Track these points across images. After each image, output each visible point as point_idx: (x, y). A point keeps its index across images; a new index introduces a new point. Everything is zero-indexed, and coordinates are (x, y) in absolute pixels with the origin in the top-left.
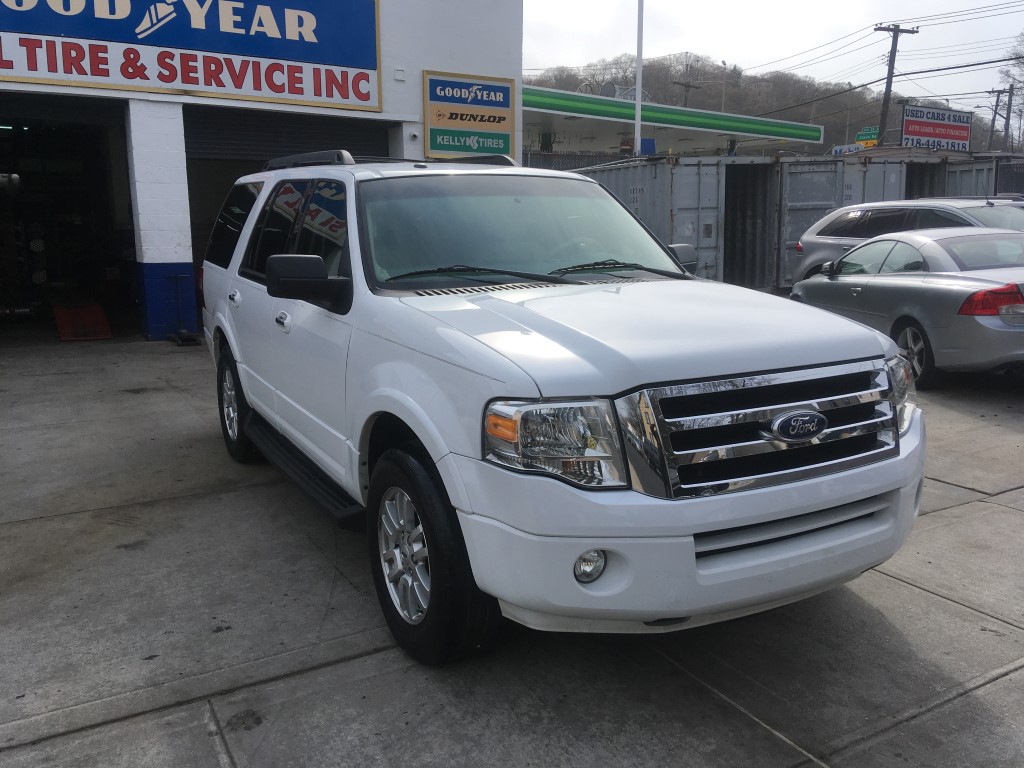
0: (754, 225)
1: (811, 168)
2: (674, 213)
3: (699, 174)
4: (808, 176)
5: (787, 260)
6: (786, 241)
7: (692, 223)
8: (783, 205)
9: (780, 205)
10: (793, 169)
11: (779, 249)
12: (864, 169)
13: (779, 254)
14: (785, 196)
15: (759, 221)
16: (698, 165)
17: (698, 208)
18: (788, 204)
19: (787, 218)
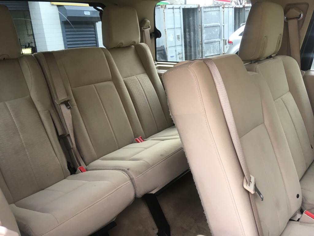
0: (190, 35)
1: (211, 9)
2: (166, 31)
3: (173, 12)
4: (210, 13)
5: (205, 48)
6: (204, 40)
7: (173, 35)
8: (203, 26)
9: (201, 26)
10: (205, 10)
11: (202, 44)
12: (223, 10)
13: (202, 47)
14: (203, 21)
15: (192, 33)
16: (173, 8)
17: (174, 28)
18: (204, 25)
19: (204, 31)
